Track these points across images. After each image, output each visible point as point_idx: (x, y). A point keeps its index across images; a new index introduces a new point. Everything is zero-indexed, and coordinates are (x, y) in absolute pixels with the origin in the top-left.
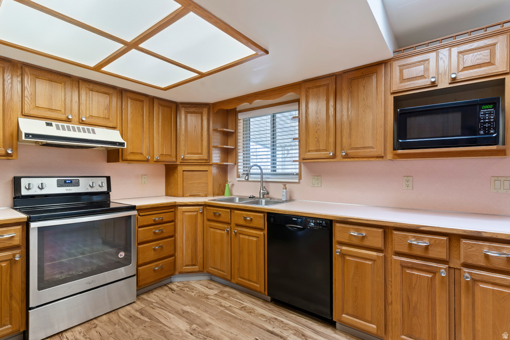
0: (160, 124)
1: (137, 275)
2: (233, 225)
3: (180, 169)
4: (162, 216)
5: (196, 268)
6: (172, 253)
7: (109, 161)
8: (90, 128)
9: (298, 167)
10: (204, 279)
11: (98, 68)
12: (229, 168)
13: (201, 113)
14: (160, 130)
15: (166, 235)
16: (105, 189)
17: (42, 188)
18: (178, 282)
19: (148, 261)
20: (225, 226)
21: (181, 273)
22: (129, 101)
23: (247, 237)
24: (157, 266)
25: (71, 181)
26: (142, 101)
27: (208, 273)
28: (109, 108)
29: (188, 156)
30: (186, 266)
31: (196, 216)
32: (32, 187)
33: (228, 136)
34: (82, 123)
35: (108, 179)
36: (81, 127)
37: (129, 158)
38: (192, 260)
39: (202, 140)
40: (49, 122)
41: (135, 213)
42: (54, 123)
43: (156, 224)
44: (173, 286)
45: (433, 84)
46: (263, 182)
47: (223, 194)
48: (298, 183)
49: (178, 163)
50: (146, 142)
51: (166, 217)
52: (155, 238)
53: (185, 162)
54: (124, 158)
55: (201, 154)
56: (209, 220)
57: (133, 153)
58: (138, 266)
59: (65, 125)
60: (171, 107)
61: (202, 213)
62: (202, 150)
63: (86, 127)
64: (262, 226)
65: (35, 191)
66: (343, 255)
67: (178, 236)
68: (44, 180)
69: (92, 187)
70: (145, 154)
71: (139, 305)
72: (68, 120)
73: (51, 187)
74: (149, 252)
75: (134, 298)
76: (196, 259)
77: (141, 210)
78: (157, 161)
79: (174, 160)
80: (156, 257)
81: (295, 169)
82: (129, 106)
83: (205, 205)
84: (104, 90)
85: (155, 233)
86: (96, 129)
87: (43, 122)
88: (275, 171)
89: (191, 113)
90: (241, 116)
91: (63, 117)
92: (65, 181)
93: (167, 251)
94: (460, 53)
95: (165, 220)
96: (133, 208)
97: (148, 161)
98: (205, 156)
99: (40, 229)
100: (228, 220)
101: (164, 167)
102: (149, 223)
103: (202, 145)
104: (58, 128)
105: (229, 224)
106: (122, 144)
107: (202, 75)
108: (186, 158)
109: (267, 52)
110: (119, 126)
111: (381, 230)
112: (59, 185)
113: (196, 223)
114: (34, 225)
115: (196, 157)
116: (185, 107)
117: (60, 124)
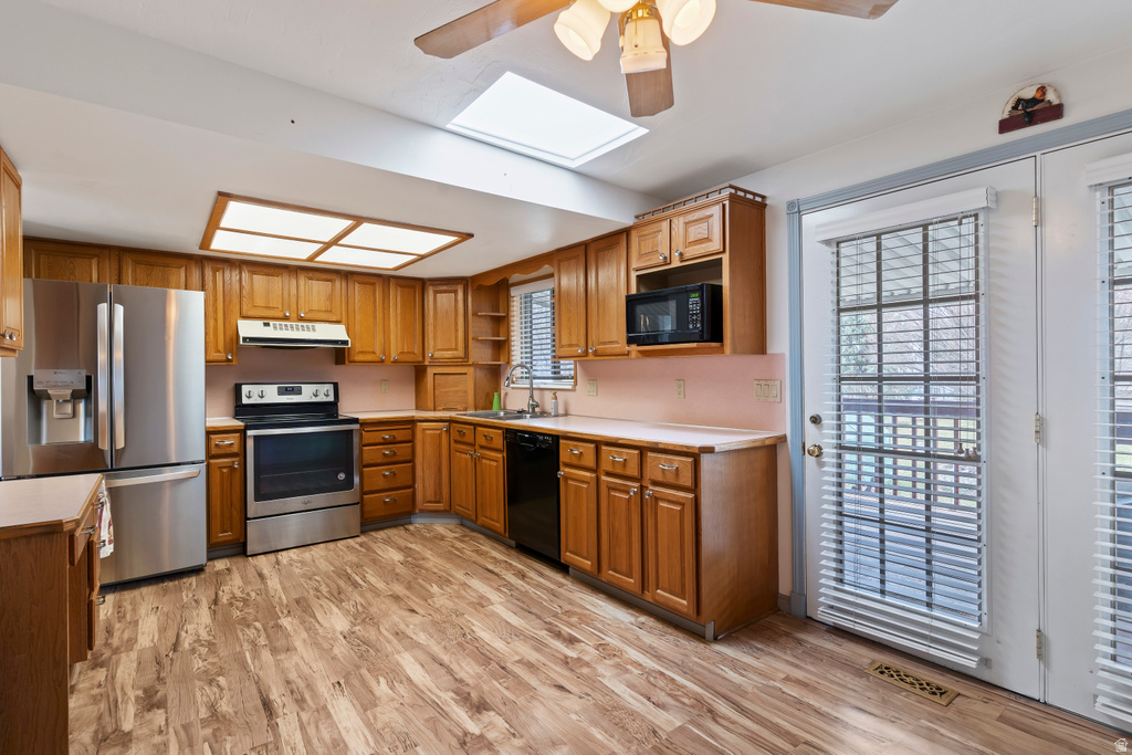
0: (399, 311)
1: (361, 503)
2: (477, 447)
3: (430, 372)
4: (394, 433)
5: (440, 506)
6: (410, 483)
7: (337, 363)
8: (310, 324)
9: (572, 366)
10: (452, 523)
11: (311, 259)
12: (502, 368)
13: (455, 292)
14: (399, 320)
15: (401, 459)
16: (331, 398)
17: (262, 397)
18: (419, 523)
19: (376, 488)
20: (469, 448)
21: (422, 511)
22: (357, 285)
23: (488, 462)
24: (387, 497)
25: (293, 388)
26: (374, 284)
27: (457, 514)
28: (330, 298)
29: (437, 354)
30: (428, 502)
31: (440, 435)
32: (253, 394)
33: (501, 321)
34: (301, 319)
35: (336, 386)
36: (300, 324)
37: (357, 358)
38: (435, 495)
39: (457, 331)
40: (266, 321)
41: (356, 427)
42: (271, 323)
43: (385, 442)
44: (411, 528)
45: (667, 261)
46: (533, 389)
47: (491, 408)
48: (573, 390)
49: (426, 363)
50: (380, 336)
51: (400, 435)
52: (385, 460)
53: (435, 362)
54: (352, 359)
55: (456, 349)
56: (456, 442)
57: (362, 352)
58: (363, 493)
59: (283, 323)
60: (414, 287)
61: (448, 431)
62: (456, 344)
63: (305, 324)
64: (501, 447)
65: (255, 400)
66: (566, 478)
67: (419, 460)
68: (264, 387)
69: (316, 396)
70: (378, 352)
71: (362, 539)
72: (286, 318)
73: (271, 394)
74: (378, 476)
75: (358, 532)
76: (441, 494)
77: (364, 424)
78: (395, 362)
79: (420, 359)
80: (387, 486)
81: (570, 370)
82: (357, 290)
83: (451, 421)
84: (326, 276)
85: (384, 454)
86: (317, 325)
87: (261, 322)
88: (559, 373)
89: (441, 292)
90: (514, 292)
91: (281, 315)
92: (286, 388)
93: (403, 479)
94: (686, 223)
95: (399, 439)
96: (355, 421)
97: (382, 361)
98: (460, 353)
99: (256, 437)
100: (471, 440)
101: (413, 369)
102: (377, 441)
103: (456, 338)
104: (275, 328)
105: (473, 445)
106: (345, 342)
107: (422, 257)
108: (435, 356)
109: (471, 236)
110: (344, 319)
111: (593, 446)
112: (282, 392)
113: (440, 445)
114: (250, 433)
115: (448, 354)
116: (433, 285)
117: (278, 323)
